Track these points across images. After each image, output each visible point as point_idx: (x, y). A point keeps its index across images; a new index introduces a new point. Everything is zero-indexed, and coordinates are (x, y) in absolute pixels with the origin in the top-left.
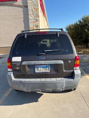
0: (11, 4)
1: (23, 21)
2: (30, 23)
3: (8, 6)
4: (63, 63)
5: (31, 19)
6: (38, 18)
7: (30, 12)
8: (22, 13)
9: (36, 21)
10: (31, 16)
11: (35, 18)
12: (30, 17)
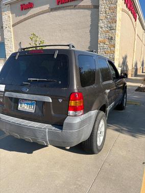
0: (75, 6)
1: (89, 31)
2: (99, 33)
3: (71, 9)
4: (51, 101)
5: (102, 28)
6: (113, 25)
7: (102, 16)
8: (89, 18)
9: (110, 30)
10: (103, 23)
11: (109, 25)
12: (101, 24)
